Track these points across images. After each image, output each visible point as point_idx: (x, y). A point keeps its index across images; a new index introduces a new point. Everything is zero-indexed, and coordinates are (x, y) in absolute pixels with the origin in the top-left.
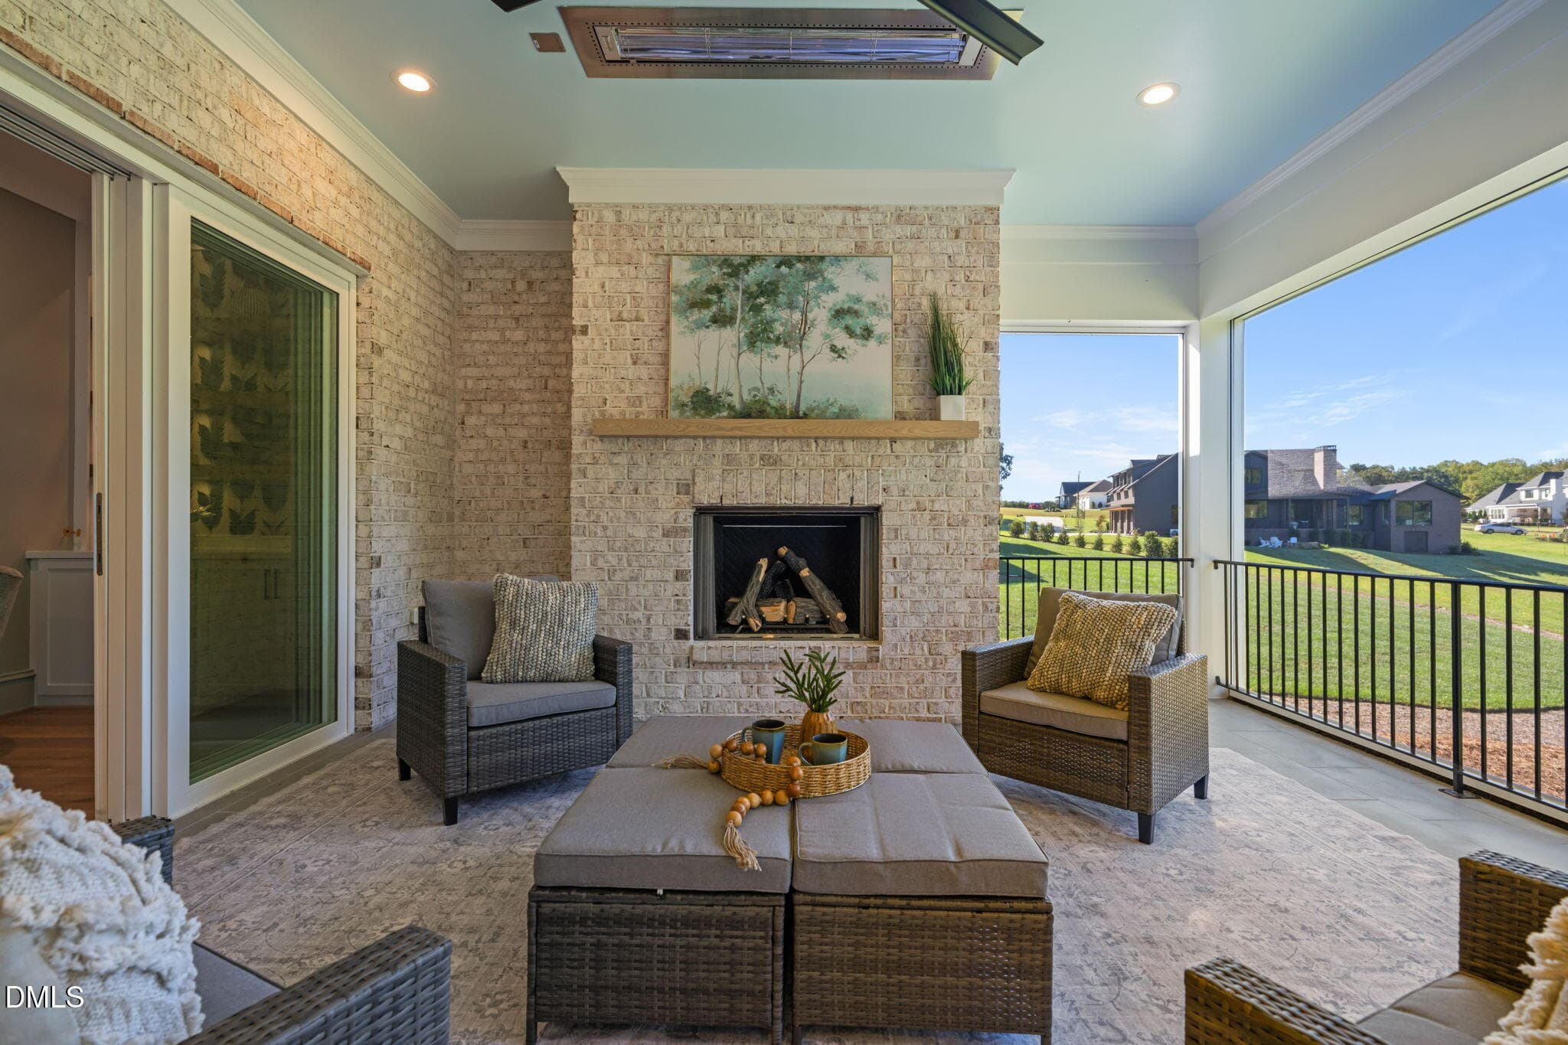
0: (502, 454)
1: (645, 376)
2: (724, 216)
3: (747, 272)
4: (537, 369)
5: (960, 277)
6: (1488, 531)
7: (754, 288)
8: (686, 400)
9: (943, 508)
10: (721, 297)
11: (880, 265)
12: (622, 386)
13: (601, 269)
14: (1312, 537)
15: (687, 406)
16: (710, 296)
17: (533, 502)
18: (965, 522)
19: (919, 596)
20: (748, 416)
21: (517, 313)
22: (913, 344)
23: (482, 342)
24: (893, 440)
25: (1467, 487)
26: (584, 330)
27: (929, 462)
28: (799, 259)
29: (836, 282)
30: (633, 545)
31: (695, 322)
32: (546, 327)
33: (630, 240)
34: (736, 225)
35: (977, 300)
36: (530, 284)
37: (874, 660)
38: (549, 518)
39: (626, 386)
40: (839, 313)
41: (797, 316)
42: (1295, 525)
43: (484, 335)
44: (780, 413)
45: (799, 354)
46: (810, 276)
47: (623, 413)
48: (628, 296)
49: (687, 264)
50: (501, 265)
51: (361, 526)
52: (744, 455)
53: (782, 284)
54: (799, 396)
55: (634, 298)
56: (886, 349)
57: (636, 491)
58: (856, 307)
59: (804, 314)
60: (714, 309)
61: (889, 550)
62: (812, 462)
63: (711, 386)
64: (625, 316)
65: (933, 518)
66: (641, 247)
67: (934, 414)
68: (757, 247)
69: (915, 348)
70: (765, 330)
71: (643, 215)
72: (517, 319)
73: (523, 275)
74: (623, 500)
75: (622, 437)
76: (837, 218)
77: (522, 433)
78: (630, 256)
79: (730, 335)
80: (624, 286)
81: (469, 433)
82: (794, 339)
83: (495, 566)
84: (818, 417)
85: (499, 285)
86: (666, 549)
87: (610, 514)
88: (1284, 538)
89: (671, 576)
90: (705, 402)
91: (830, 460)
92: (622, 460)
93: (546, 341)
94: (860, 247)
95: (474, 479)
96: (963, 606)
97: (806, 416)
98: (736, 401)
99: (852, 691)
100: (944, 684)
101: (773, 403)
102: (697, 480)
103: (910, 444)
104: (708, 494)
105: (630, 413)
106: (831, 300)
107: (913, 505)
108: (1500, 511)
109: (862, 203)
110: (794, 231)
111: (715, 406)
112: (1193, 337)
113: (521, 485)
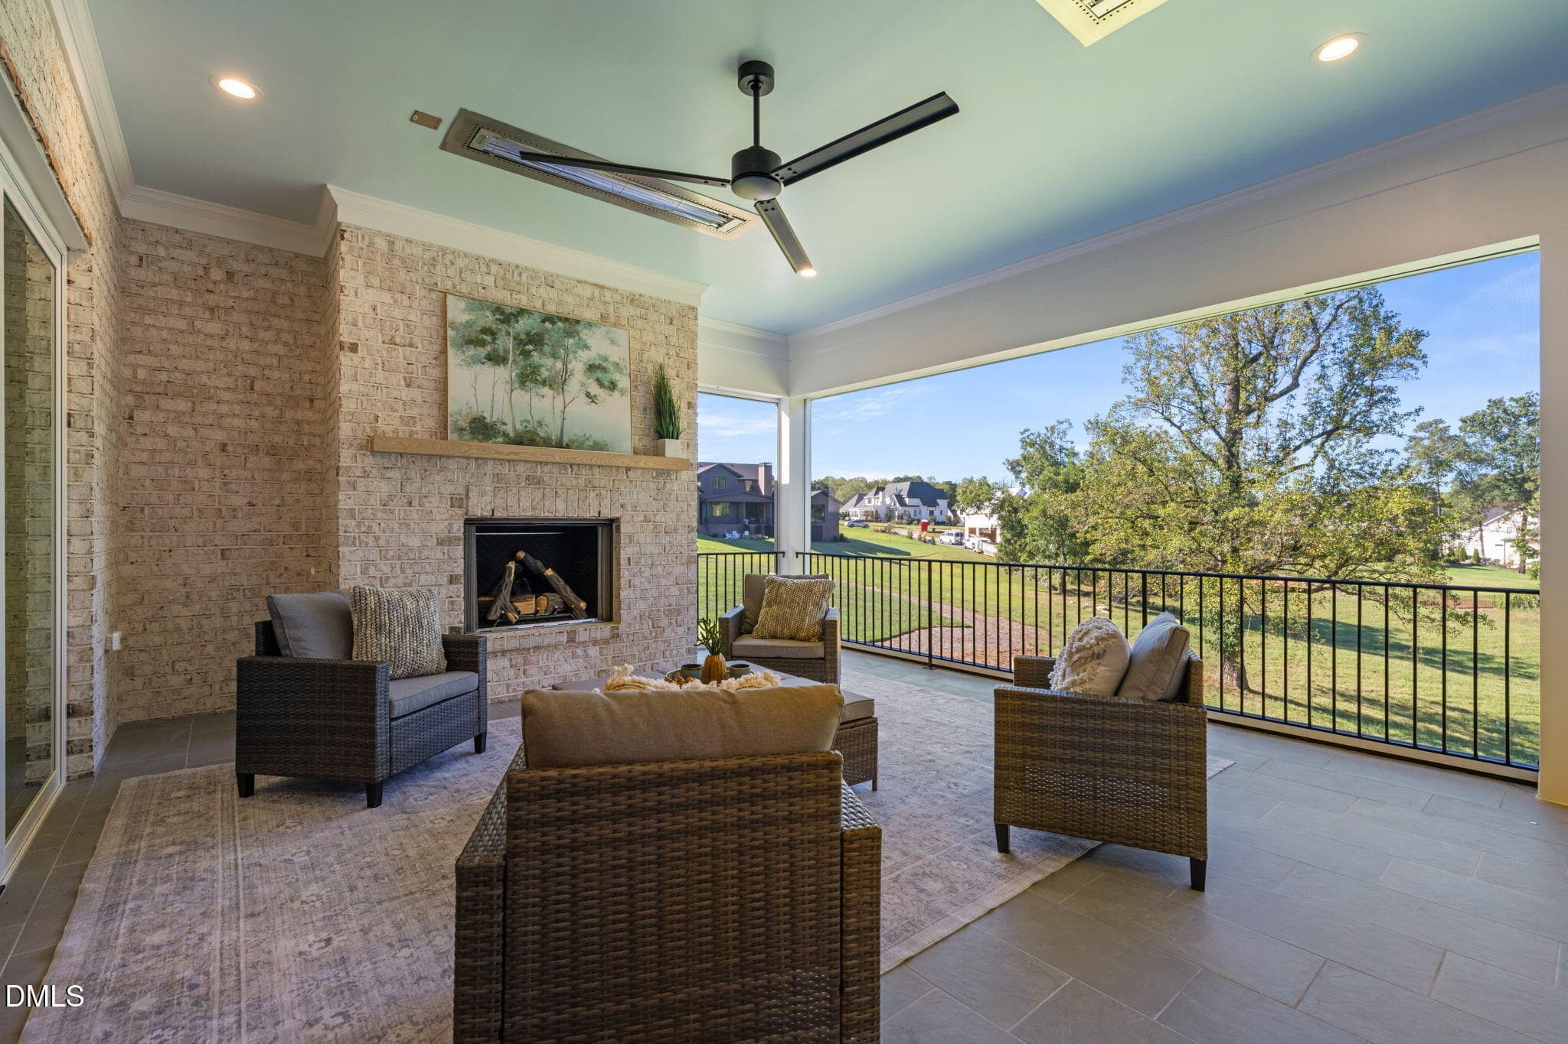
0: (190, 456)
1: (419, 400)
2: (494, 268)
3: (517, 322)
4: (240, 368)
5: (673, 353)
6: (851, 526)
7: (523, 336)
8: (465, 425)
9: (663, 520)
10: (494, 339)
11: (621, 335)
12: (395, 406)
13: (371, 291)
14: (758, 531)
15: (465, 430)
16: (485, 337)
17: (235, 510)
18: (676, 530)
19: (646, 585)
20: (521, 443)
21: (211, 304)
22: (644, 398)
23: (161, 329)
24: (628, 469)
25: (839, 495)
26: (354, 348)
27: (652, 486)
28: (560, 319)
29: (589, 342)
30: (407, 554)
31: (472, 357)
32: (251, 324)
33: (403, 272)
34: (504, 278)
35: (683, 372)
36: (230, 275)
37: (616, 636)
38: (256, 527)
39: (399, 406)
40: (592, 368)
41: (559, 365)
42: (747, 521)
43: (162, 321)
44: (547, 443)
45: (561, 396)
46: (570, 334)
47: (395, 431)
48: (401, 322)
49: (462, 305)
50: (190, 245)
51: (74, 540)
52: (512, 475)
53: (546, 336)
54: (562, 430)
55: (408, 326)
56: (626, 400)
57: (410, 504)
58: (604, 364)
59: (565, 364)
60: (489, 348)
61: (626, 551)
62: (568, 483)
63: (487, 415)
64: (398, 340)
65: (655, 528)
66: (414, 279)
67: (659, 452)
68: (524, 301)
69: (643, 401)
70: (533, 373)
71: (417, 251)
72: (212, 310)
73: (219, 263)
74: (397, 512)
75: (397, 453)
76: (588, 291)
77: (220, 436)
78: (403, 285)
79: (504, 374)
80: (397, 313)
81: (139, 430)
82: (558, 383)
83: (180, 581)
84: (578, 448)
85: (186, 268)
86: (440, 555)
87: (383, 525)
88: (741, 532)
89: (444, 580)
90: (482, 428)
91: (582, 482)
92: (395, 474)
93: (252, 340)
94: (604, 318)
95: (148, 483)
96: (674, 591)
97: (568, 446)
98: (509, 429)
99: (598, 662)
100: (662, 649)
101: (542, 434)
102: (470, 494)
103: (640, 472)
104: (480, 508)
105: (403, 431)
106: (585, 356)
107: (642, 518)
108: (855, 511)
109: (608, 285)
110: (553, 294)
111: (491, 433)
112: (784, 405)
113: (217, 491)
